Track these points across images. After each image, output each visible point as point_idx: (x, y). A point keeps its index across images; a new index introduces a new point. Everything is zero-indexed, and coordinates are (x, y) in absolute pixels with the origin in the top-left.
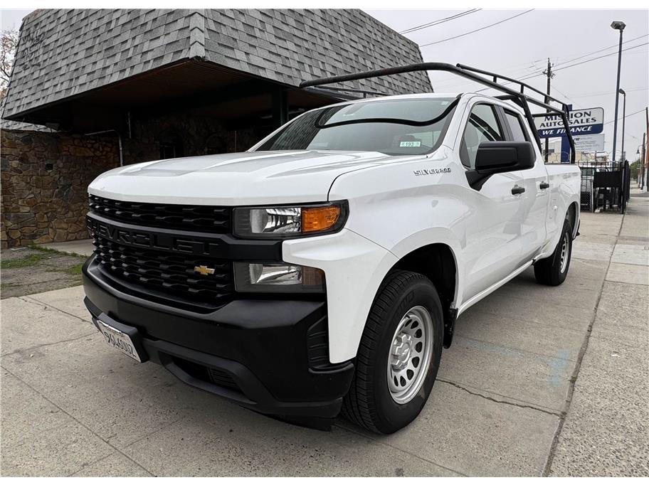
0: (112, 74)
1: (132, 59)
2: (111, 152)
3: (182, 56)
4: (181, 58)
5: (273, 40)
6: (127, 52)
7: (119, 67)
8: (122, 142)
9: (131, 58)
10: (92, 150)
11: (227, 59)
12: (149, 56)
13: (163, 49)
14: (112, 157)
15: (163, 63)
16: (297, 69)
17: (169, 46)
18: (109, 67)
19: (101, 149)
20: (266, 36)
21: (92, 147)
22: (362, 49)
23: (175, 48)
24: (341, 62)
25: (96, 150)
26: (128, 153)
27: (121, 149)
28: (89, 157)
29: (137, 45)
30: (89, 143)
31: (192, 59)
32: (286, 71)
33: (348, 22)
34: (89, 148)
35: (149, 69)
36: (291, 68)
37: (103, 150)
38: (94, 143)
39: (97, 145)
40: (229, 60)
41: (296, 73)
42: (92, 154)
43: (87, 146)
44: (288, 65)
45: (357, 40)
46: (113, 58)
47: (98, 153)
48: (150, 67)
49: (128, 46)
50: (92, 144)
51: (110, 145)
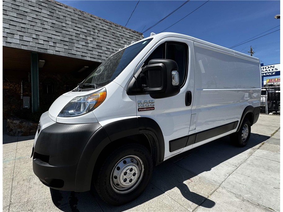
2: (18, 87)
10: (9, 86)
14: (18, 89)
19: (13, 86)
25: (11, 86)
27: (22, 86)
28: (7, 89)
34: (8, 86)
39: (11, 85)
42: (9, 88)
43: (6, 85)
47: (11, 88)
50: (9, 84)
51: (18, 85)
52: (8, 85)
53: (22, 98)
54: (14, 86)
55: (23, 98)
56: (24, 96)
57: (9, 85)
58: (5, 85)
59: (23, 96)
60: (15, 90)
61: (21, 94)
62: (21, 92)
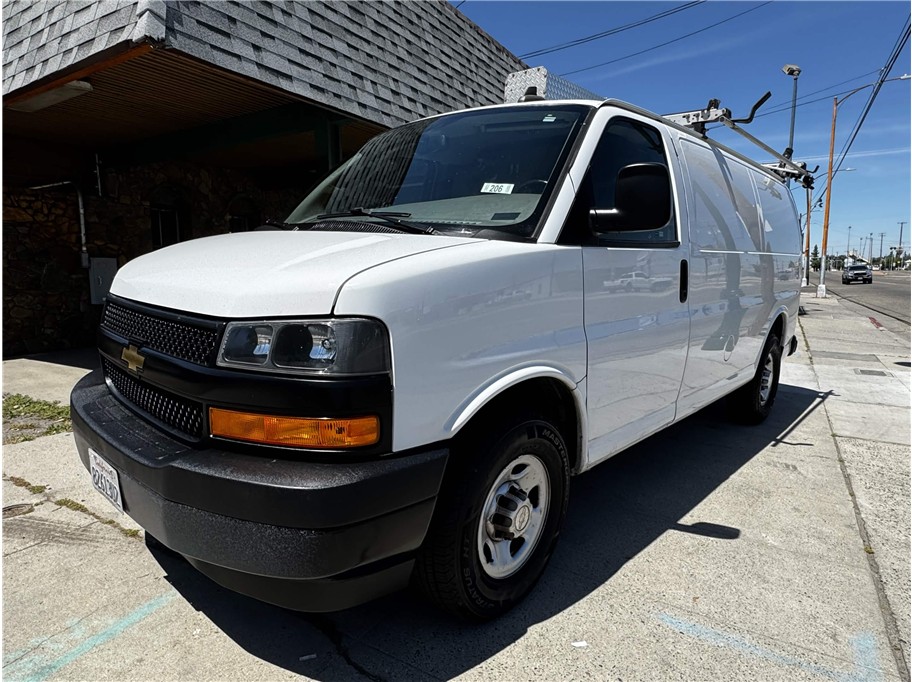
0: (14, 76)
1: (46, 48)
2: (63, 215)
3: (123, 37)
4: (120, 40)
5: (308, 32)
6: (39, 35)
7: (25, 63)
8: (83, 201)
9: (44, 45)
10: (30, 211)
12: (72, 41)
13: (93, 26)
14: (67, 224)
15: (93, 52)
16: (350, 86)
17: (104, 21)
18: (11, 63)
19: (46, 211)
20: (295, 24)
21: (29, 207)
22: (458, 68)
23: (113, 23)
24: (425, 83)
25: (37, 212)
26: (94, 219)
27: (82, 211)
28: (22, 224)
29: (55, 23)
30: (24, 200)
31: (138, 41)
32: (330, 86)
33: (438, 25)
34: (24, 209)
35: (69, 63)
36: (339, 81)
37: (50, 213)
38: (33, 202)
39: (38, 204)
41: (348, 91)
42: (30, 219)
43: (19, 206)
45: (451, 53)
46: (18, 48)
47: (40, 218)
48: (71, 60)
49: (41, 25)
50: (30, 202)
51: (62, 205)
52: (24, 205)
53: (85, 263)
54: (49, 210)
55: (90, 261)
56: (94, 256)
57: (28, 207)
58: (13, 206)
59: (92, 254)
60: (53, 230)
61: (81, 245)
62: (80, 238)
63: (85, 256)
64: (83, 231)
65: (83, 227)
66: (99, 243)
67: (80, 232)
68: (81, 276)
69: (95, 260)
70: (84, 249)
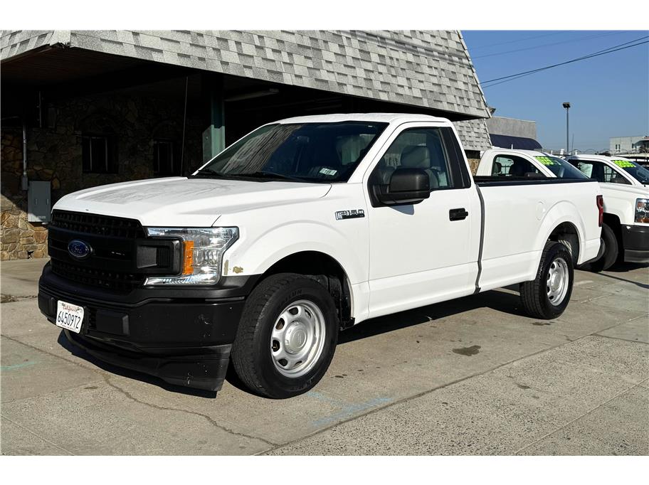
2: (10, 146)
3: (45, 42)
4: (43, 44)
8: (26, 133)
11: (103, 44)
14: (13, 153)
15: (28, 49)
26: (35, 148)
27: (25, 141)
31: (53, 46)
32: (197, 53)
35: (14, 54)
36: (204, 47)
40: (107, 44)
41: (212, 54)
44: (201, 44)
53: (24, 186)
55: (29, 184)
56: (33, 180)
59: (30, 178)
61: (23, 171)
62: (22, 164)
63: (25, 180)
64: (25, 159)
65: (25, 155)
66: (37, 168)
67: (23, 159)
68: (21, 197)
69: (33, 183)
70: (25, 173)
